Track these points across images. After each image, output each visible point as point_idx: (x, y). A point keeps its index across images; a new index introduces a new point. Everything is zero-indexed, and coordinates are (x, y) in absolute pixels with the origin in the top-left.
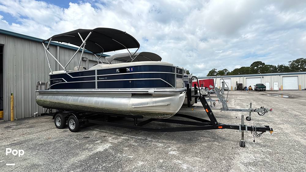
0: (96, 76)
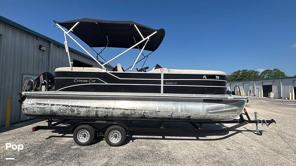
0: (162, 80)
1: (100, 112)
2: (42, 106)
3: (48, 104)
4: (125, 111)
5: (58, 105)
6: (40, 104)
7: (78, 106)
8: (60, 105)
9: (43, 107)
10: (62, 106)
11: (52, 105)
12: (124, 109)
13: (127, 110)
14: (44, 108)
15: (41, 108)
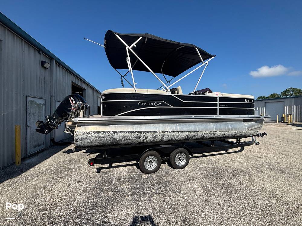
1: (166, 136)
2: (101, 135)
3: (108, 131)
4: (189, 133)
5: (121, 132)
6: (99, 132)
7: (144, 132)
8: (123, 132)
9: (103, 135)
10: (126, 132)
11: (114, 132)
12: (188, 132)
13: (191, 132)
14: (105, 136)
15: (100, 137)
